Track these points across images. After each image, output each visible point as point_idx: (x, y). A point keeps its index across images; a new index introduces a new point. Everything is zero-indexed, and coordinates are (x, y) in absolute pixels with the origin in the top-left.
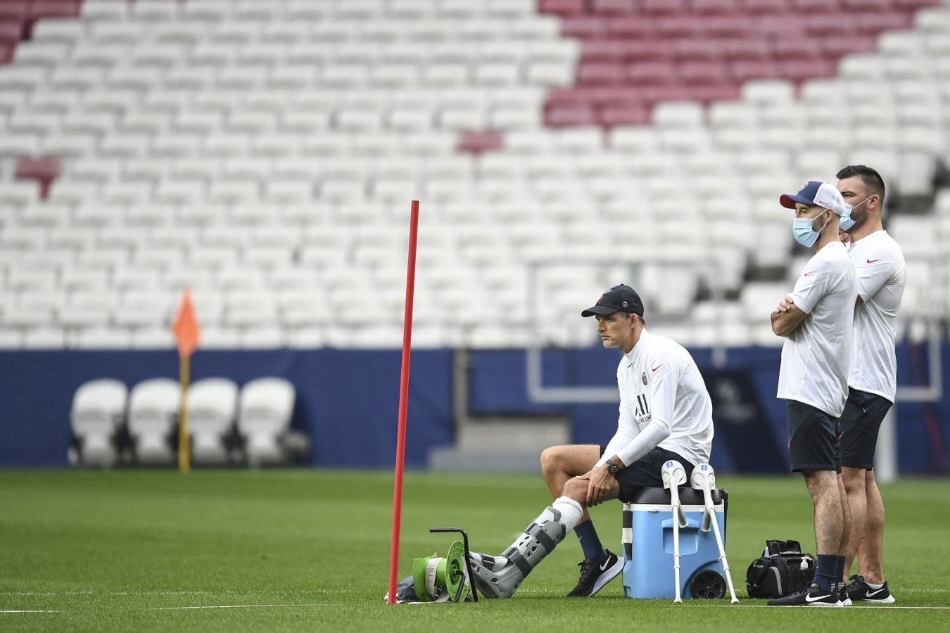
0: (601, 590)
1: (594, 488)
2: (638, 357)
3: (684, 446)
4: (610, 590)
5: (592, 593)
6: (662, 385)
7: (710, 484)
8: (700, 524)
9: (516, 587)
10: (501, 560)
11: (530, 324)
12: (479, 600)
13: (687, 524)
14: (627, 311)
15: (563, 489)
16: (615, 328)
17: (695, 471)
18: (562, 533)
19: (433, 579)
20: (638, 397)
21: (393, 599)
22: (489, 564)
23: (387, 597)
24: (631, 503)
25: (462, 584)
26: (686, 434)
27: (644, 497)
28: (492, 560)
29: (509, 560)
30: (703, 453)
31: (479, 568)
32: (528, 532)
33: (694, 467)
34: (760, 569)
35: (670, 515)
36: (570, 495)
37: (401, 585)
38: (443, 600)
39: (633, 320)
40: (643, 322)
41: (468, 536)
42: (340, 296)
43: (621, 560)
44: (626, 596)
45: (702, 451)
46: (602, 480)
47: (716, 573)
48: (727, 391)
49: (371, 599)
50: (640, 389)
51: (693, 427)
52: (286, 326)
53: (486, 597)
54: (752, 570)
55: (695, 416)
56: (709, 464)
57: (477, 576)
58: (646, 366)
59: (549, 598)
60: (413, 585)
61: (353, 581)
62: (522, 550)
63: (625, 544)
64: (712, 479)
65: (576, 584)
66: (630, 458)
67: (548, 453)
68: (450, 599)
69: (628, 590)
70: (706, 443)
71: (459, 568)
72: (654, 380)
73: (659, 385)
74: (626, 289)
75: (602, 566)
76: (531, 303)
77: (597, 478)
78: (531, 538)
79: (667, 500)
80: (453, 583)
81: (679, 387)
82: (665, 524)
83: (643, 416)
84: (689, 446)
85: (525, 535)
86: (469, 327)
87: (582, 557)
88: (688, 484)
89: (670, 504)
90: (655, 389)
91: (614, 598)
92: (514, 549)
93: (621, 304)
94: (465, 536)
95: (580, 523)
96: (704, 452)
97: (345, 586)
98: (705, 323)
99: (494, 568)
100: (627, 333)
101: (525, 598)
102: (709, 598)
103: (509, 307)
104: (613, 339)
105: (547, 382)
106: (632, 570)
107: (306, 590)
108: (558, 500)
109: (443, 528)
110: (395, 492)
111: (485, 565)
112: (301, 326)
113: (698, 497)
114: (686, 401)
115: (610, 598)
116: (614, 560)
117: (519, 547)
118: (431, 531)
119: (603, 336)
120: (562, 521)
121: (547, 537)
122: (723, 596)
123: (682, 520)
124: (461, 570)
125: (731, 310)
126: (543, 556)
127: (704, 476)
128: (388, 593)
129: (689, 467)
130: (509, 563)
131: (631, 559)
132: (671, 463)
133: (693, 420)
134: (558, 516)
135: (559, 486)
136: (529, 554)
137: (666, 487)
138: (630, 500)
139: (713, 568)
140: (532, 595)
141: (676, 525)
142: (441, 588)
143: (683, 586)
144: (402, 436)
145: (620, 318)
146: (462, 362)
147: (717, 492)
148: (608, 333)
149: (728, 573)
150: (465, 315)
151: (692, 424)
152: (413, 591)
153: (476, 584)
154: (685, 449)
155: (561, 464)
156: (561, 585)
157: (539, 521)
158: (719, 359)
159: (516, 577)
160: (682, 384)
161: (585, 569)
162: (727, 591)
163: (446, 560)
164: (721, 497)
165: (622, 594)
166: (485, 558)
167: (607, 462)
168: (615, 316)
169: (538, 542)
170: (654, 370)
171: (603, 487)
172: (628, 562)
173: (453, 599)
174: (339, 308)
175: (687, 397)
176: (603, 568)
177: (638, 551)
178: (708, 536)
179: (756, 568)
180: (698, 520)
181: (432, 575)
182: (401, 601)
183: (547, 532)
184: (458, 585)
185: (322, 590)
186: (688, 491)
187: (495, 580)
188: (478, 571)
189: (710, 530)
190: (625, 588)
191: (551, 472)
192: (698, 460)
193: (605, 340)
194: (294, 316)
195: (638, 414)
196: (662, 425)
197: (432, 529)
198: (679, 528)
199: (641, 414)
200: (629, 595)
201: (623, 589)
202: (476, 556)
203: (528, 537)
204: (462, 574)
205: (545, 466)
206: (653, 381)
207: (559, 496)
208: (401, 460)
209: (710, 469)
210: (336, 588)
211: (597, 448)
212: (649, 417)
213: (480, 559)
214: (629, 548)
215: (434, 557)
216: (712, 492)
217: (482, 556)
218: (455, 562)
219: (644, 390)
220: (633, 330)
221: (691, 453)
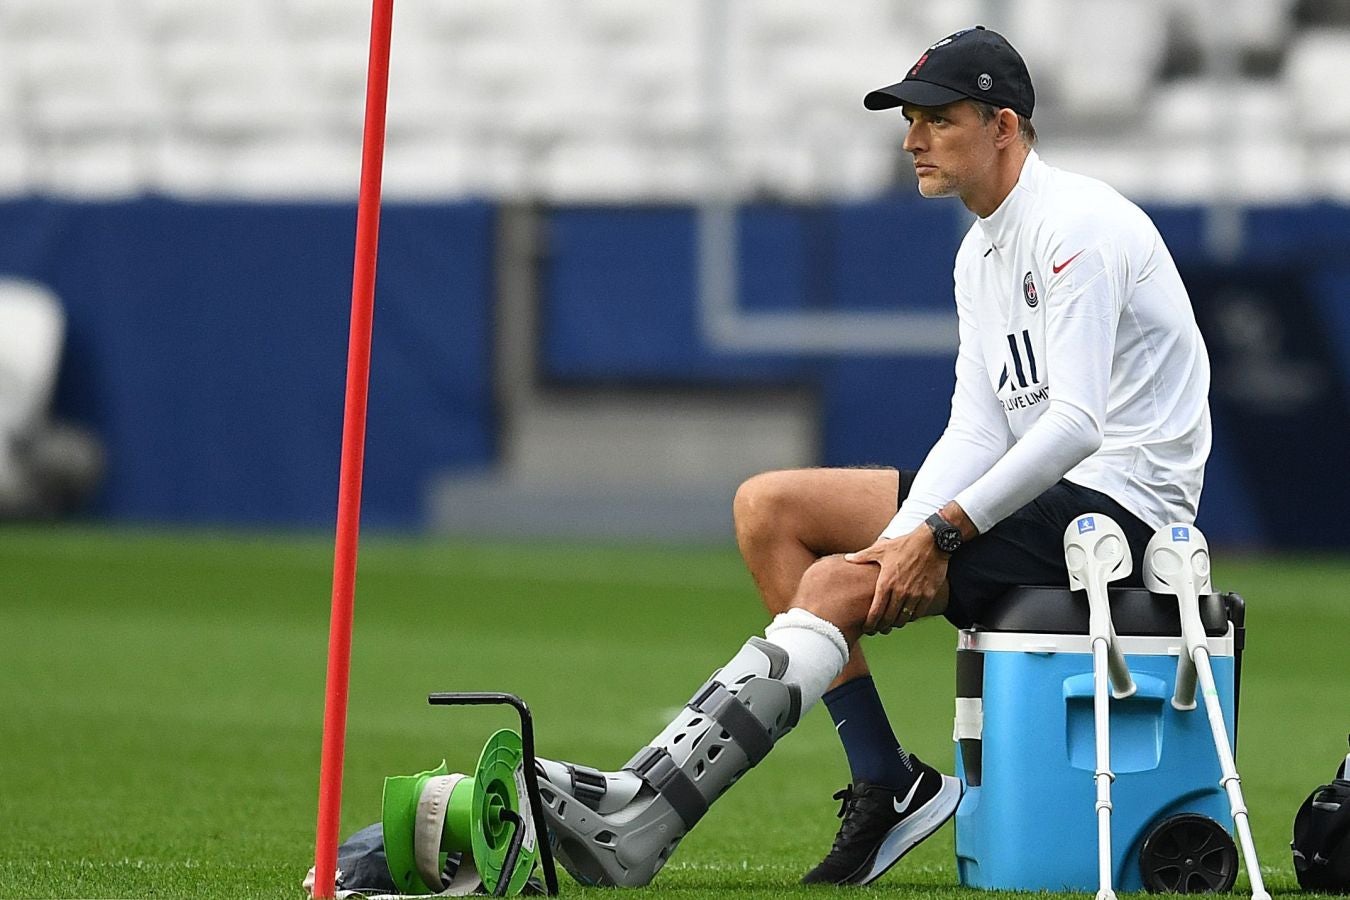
0: (898, 867)
1: (890, 592)
2: (1015, 228)
3: (1129, 475)
4: (920, 868)
5: (872, 876)
6: (1080, 308)
7: (1197, 579)
8: (1169, 689)
9: (664, 855)
10: (623, 782)
11: (706, 138)
12: (562, 890)
13: (1133, 689)
14: (990, 102)
15: (794, 590)
16: (953, 146)
17: (1155, 542)
18: (792, 709)
19: (436, 832)
20: (1011, 338)
21: (327, 885)
22: (590, 791)
23: (309, 881)
24: (978, 630)
25: (516, 847)
26: (1135, 442)
27: (1014, 616)
28: (599, 781)
29: (645, 782)
30: (1179, 498)
31: (563, 803)
32: (696, 706)
33: (1154, 532)
34: (1330, 812)
35: (1085, 663)
36: (815, 606)
37: (351, 849)
38: (464, 889)
39: (1004, 127)
40: (1030, 133)
41: (533, 715)
42: (189, 56)
43: (951, 783)
44: (963, 884)
45: (1178, 491)
46: (914, 573)
47: (1211, 822)
48: (1247, 324)
49: (266, 885)
50: (1017, 320)
51: (1156, 424)
52: (41, 138)
53: (584, 883)
54: (1309, 818)
55: (1163, 397)
56: (1195, 524)
57: (558, 826)
58: (1033, 256)
59: (751, 888)
60: (381, 848)
61: (216, 837)
62: (681, 755)
63: (961, 740)
64: (1202, 566)
65: (829, 850)
66: (992, 511)
67: (755, 490)
68: (481, 888)
69: (969, 865)
70: (1190, 470)
71: (508, 804)
72: (1056, 294)
73: (1071, 309)
74: (990, 41)
75: (900, 801)
76: (711, 79)
77: (900, 566)
78: (707, 723)
79: (1079, 623)
80: (491, 843)
81: (1125, 317)
82: (1071, 687)
83: (1021, 391)
84: (1141, 475)
85: (688, 714)
86: (541, 144)
87: (844, 779)
88: (1137, 578)
89: (1088, 633)
90: (1059, 319)
91: (931, 888)
92: (660, 753)
93: (973, 80)
94: (526, 716)
95: (839, 682)
96: (1181, 493)
97: (196, 850)
98: (1184, 140)
99: (604, 805)
100: (986, 162)
101: (689, 886)
102: (1191, 890)
103: (651, 91)
104: (946, 175)
105: (754, 296)
106: (980, 811)
107: (91, 860)
108: (780, 619)
109: (464, 695)
110: (335, 594)
111: (579, 794)
112: (82, 136)
113: (1164, 616)
114: (1142, 353)
115: (920, 888)
116: (932, 785)
117: (672, 748)
118: (433, 701)
119: (920, 165)
120: (792, 677)
121: (751, 720)
122: (1229, 886)
123: (1118, 677)
124: (513, 809)
125: (1257, 105)
126: (739, 773)
127: (1178, 557)
128: (313, 870)
129: (1138, 534)
130: (646, 790)
131: (979, 784)
132: (1091, 520)
133: (1155, 408)
134: (779, 662)
135: (783, 582)
136: (700, 767)
137: (1075, 586)
138: (979, 622)
139: (1203, 810)
140: (706, 878)
141: (1102, 692)
142: (458, 856)
143: (1120, 858)
144: (355, 440)
145: (968, 121)
146: (520, 239)
147: (1215, 602)
148: (934, 158)
149: (1242, 824)
150: (532, 111)
151: (1152, 417)
152: (383, 862)
153: (555, 847)
154: (1130, 483)
155: (789, 522)
156: (786, 852)
157: (729, 676)
158: (1224, 238)
159: (663, 828)
160: (1131, 309)
161: (853, 809)
162: (1241, 872)
163: (473, 781)
164: (1224, 615)
165: (954, 876)
166: (578, 776)
167: (928, 521)
168: (955, 113)
169: (724, 735)
170: (1056, 270)
171: (915, 592)
172: (972, 793)
173: (490, 887)
174: (187, 89)
175: (1143, 345)
176: (900, 807)
177: (999, 762)
178: (1190, 723)
179: (1319, 809)
180: (1162, 678)
181: (433, 822)
182: (348, 893)
183: (750, 708)
184: (504, 848)
185: (133, 860)
186: (1135, 598)
187: (606, 836)
188: (561, 812)
189: (1194, 705)
190: (962, 861)
191: (763, 542)
192: (1165, 516)
193: (922, 175)
194: (62, 109)
195: (1008, 384)
196: (1080, 419)
197: (437, 695)
198: (1112, 700)
199: (1017, 384)
200: (971, 881)
201: (955, 865)
202: (556, 771)
203: (698, 721)
204: (516, 819)
205: (744, 526)
206: (1054, 299)
207: (784, 609)
208: (351, 507)
209: (1198, 539)
210: (170, 854)
211: (892, 475)
212: (1042, 395)
213: (567, 778)
214: (972, 750)
215: (441, 773)
216: (1203, 600)
217: (572, 771)
218: (497, 788)
219: (1028, 319)
220: (1002, 153)
221: (1147, 494)
